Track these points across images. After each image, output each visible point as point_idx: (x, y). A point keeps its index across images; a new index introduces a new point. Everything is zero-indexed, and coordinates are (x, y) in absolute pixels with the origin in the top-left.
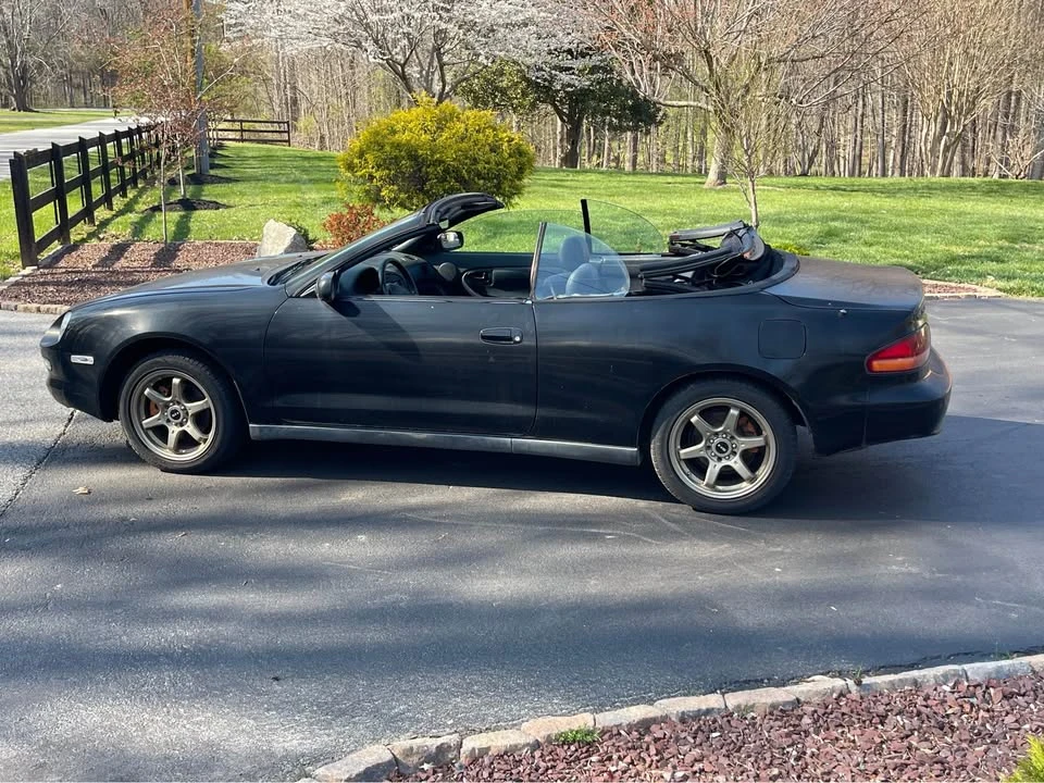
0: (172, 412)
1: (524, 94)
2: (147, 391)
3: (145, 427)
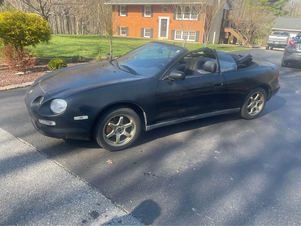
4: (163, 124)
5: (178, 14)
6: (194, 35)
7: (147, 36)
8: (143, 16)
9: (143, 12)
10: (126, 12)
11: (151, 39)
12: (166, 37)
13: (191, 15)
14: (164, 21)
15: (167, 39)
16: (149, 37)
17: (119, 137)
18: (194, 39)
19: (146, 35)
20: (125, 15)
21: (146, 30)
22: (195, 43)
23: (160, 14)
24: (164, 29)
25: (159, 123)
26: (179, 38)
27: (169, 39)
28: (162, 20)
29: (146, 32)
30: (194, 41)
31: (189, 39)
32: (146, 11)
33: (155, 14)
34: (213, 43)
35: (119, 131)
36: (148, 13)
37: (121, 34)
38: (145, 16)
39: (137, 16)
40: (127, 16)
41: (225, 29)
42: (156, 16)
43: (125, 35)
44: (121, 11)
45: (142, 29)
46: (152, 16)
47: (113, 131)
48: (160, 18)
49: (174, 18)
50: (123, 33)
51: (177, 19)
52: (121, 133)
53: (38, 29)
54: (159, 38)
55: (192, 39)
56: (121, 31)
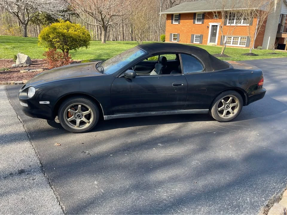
0: (78, 115)
1: (46, 21)
2: (69, 110)
3: (68, 121)
4: (120, 116)
5: (230, 19)
6: (245, 40)
7: (197, 42)
8: (194, 23)
9: (194, 19)
10: (178, 19)
11: (201, 44)
12: (215, 42)
13: (242, 21)
14: (214, 27)
15: (216, 44)
16: (199, 43)
17: (79, 122)
18: (244, 45)
19: (195, 41)
20: (178, 23)
21: (196, 36)
22: (246, 48)
23: (210, 20)
24: (214, 34)
25: (117, 114)
26: (235, 44)
27: (218, 44)
28: (213, 26)
29: (196, 38)
30: (245, 46)
31: (240, 45)
32: (197, 19)
33: (205, 21)
34: (267, 49)
35: (78, 117)
36: (199, 20)
37: (173, 41)
38: (196, 23)
39: (188, 24)
40: (179, 23)
41: (282, 34)
42: (206, 23)
43: (176, 41)
44: (174, 19)
45: (193, 36)
46: (203, 23)
47: (73, 116)
48: (211, 24)
49: (225, 24)
50: (175, 39)
51: (228, 25)
52: (81, 119)
53: (78, 37)
54: (208, 44)
55: (242, 44)
56: (173, 37)
